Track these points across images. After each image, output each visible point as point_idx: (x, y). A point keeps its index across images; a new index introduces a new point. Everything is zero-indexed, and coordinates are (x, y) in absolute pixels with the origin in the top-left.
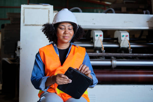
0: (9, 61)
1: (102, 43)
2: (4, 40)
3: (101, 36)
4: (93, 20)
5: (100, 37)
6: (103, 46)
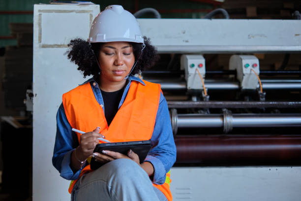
0: (14, 122)
3: (200, 66)
4: (184, 33)
5: (199, 69)
6: (206, 88)
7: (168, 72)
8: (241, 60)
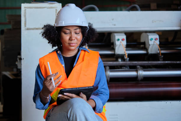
1: (125, 49)
2: (4, 50)
3: (123, 40)
4: (113, 20)
5: (122, 42)
6: (127, 53)
7: (104, 44)
8: (148, 36)
